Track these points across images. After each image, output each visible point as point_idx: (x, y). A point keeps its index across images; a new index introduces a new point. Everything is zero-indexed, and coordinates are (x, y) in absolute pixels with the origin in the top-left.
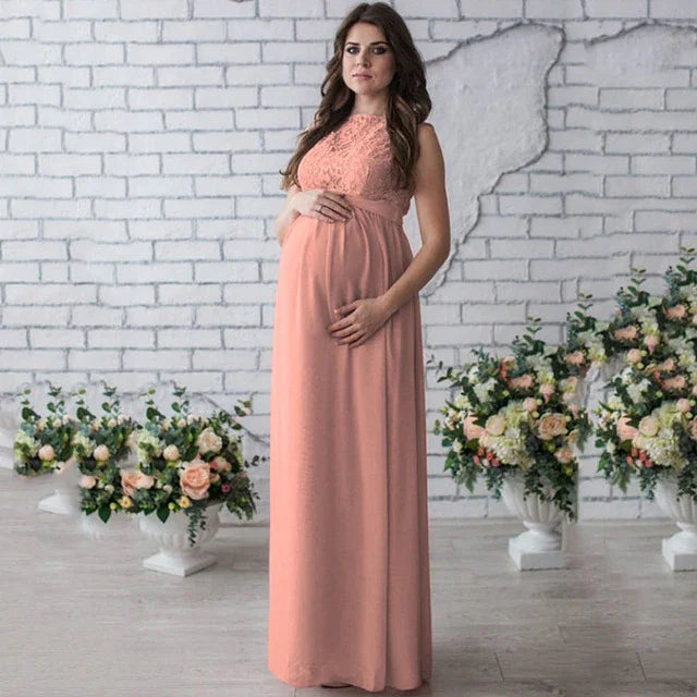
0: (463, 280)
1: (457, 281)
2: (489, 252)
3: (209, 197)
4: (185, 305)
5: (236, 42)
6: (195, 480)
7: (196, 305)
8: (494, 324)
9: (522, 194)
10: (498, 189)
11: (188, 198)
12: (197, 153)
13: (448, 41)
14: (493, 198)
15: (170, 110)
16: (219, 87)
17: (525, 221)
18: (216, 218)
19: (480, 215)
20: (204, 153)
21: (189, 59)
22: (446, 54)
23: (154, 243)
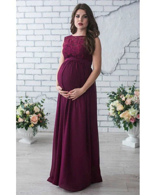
0: (120, 69)
1: (119, 70)
2: (127, 62)
3: (55, 47)
4: (49, 75)
5: (63, 6)
6: (34, 119)
7: (51, 75)
8: (128, 81)
9: (136, 47)
10: (129, 46)
11: (50, 47)
12: (52, 35)
13: (117, 6)
14: (128, 48)
15: (45, 24)
16: (58, 17)
17: (137, 54)
18: (57, 52)
19: (125, 52)
20: (54, 35)
21: (51, 10)
22: (117, 9)
23: (41, 58)
